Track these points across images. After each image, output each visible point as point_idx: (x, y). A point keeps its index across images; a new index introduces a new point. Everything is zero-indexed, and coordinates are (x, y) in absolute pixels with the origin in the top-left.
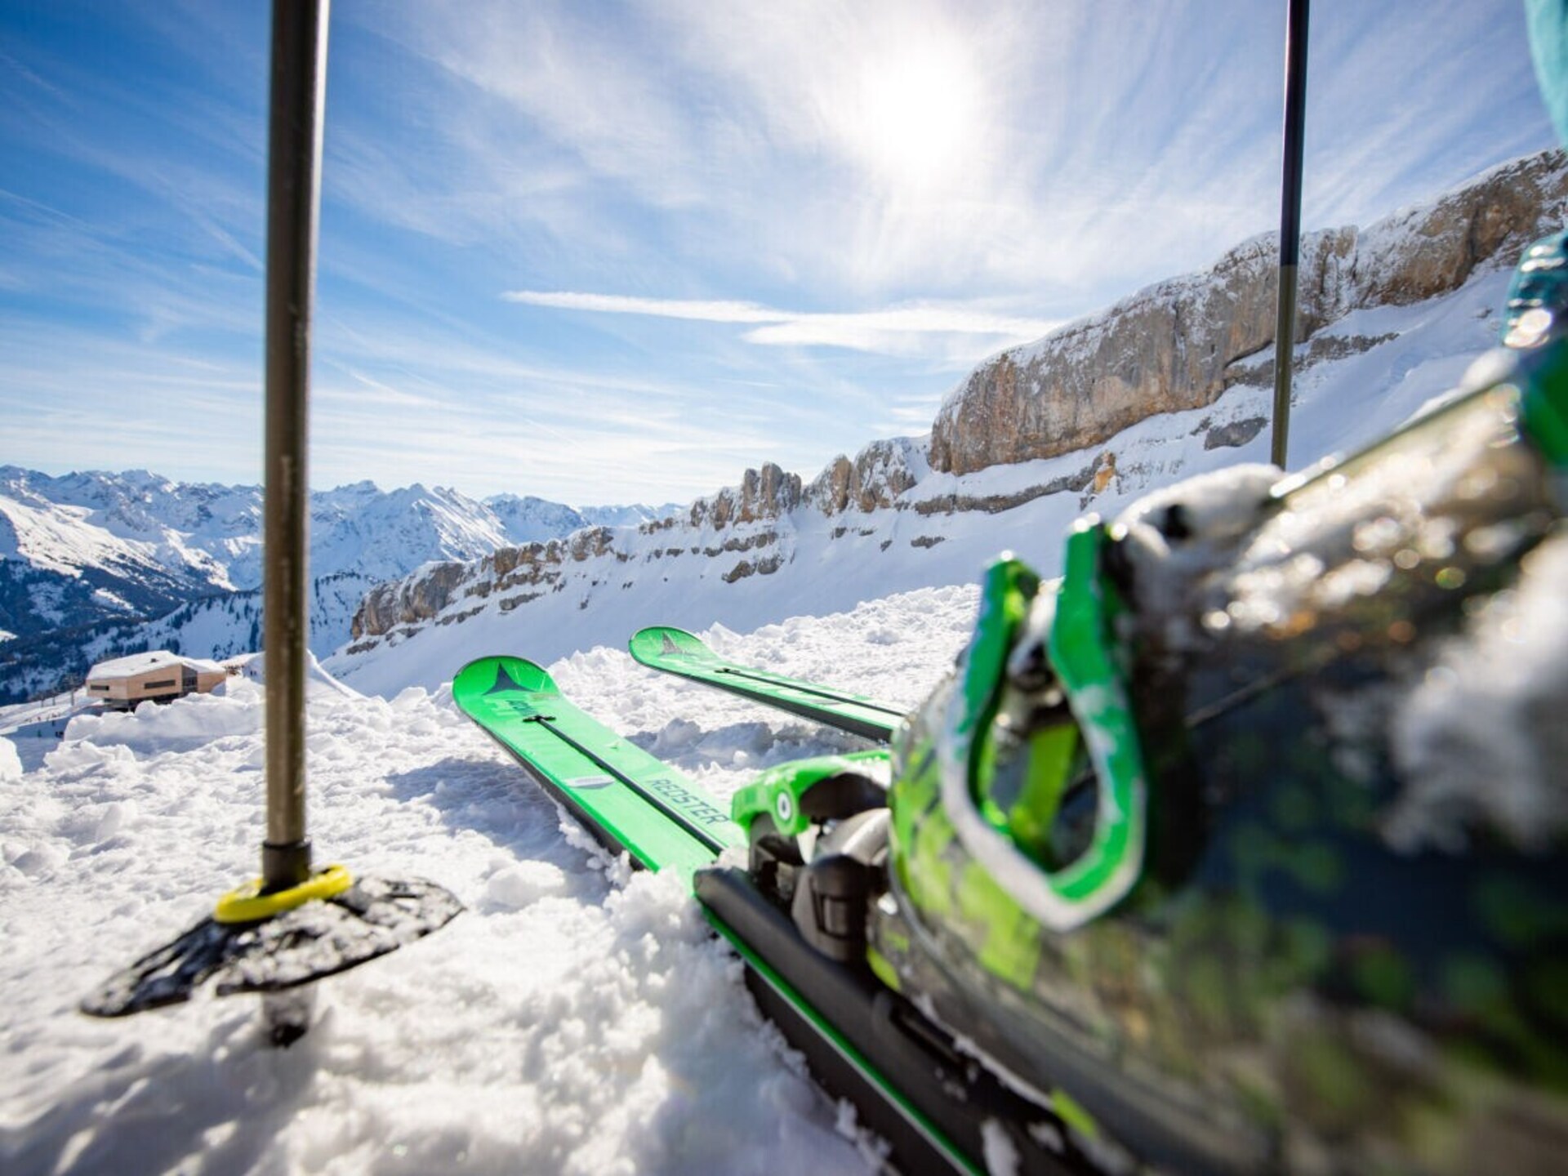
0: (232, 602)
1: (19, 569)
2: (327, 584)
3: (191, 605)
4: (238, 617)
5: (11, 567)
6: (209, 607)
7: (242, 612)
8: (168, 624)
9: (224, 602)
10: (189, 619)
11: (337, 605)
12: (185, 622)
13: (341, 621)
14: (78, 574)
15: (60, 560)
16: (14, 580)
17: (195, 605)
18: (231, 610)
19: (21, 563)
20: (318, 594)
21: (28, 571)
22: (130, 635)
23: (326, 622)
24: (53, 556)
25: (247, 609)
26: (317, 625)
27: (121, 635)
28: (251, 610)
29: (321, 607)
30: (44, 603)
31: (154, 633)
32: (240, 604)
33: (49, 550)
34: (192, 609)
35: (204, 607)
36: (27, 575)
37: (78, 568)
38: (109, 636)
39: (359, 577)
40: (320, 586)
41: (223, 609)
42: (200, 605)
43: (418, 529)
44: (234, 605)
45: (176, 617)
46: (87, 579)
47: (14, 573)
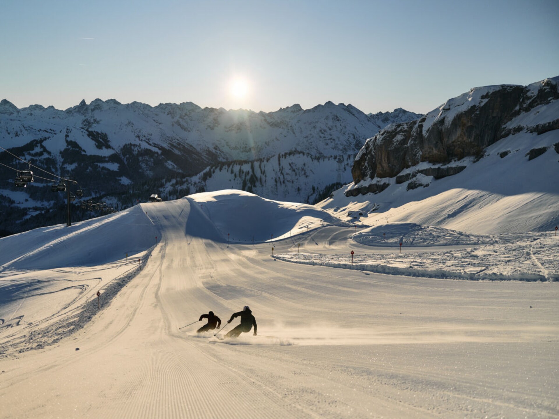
0: (233, 167)
1: (136, 149)
2: (285, 158)
3: (211, 168)
4: (235, 176)
5: (133, 147)
6: (221, 170)
7: (238, 173)
8: (200, 179)
9: (229, 167)
10: (210, 177)
11: (290, 172)
12: (208, 178)
13: (293, 182)
14: (160, 152)
15: (152, 145)
16: (134, 154)
17: (214, 168)
18: (232, 172)
19: (137, 146)
20: (280, 164)
21: (139, 149)
22: (182, 183)
23: (284, 182)
24: (150, 143)
25: (241, 171)
26: (279, 184)
27: (177, 183)
28: (243, 172)
29: (281, 173)
30: (145, 167)
31: (193, 183)
32: (237, 168)
33: (148, 140)
34: (212, 170)
35: (217, 170)
36: (139, 151)
37: (160, 149)
38: (171, 183)
39: (304, 154)
40: (281, 159)
41: (228, 171)
42: (216, 168)
43: (330, 129)
44: (233, 169)
45: (204, 174)
46: (163, 155)
47: (134, 150)
